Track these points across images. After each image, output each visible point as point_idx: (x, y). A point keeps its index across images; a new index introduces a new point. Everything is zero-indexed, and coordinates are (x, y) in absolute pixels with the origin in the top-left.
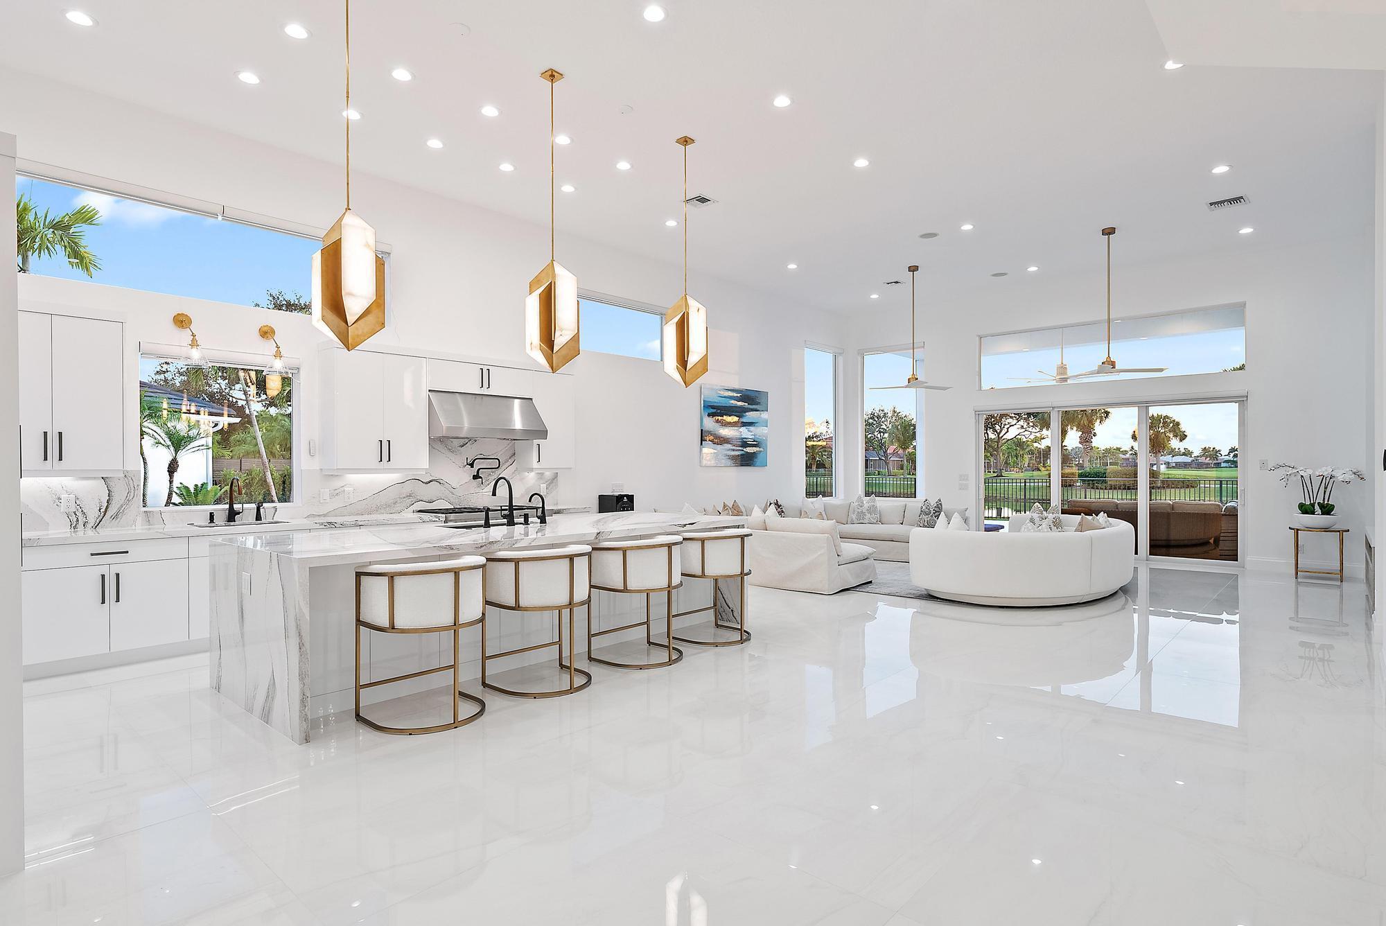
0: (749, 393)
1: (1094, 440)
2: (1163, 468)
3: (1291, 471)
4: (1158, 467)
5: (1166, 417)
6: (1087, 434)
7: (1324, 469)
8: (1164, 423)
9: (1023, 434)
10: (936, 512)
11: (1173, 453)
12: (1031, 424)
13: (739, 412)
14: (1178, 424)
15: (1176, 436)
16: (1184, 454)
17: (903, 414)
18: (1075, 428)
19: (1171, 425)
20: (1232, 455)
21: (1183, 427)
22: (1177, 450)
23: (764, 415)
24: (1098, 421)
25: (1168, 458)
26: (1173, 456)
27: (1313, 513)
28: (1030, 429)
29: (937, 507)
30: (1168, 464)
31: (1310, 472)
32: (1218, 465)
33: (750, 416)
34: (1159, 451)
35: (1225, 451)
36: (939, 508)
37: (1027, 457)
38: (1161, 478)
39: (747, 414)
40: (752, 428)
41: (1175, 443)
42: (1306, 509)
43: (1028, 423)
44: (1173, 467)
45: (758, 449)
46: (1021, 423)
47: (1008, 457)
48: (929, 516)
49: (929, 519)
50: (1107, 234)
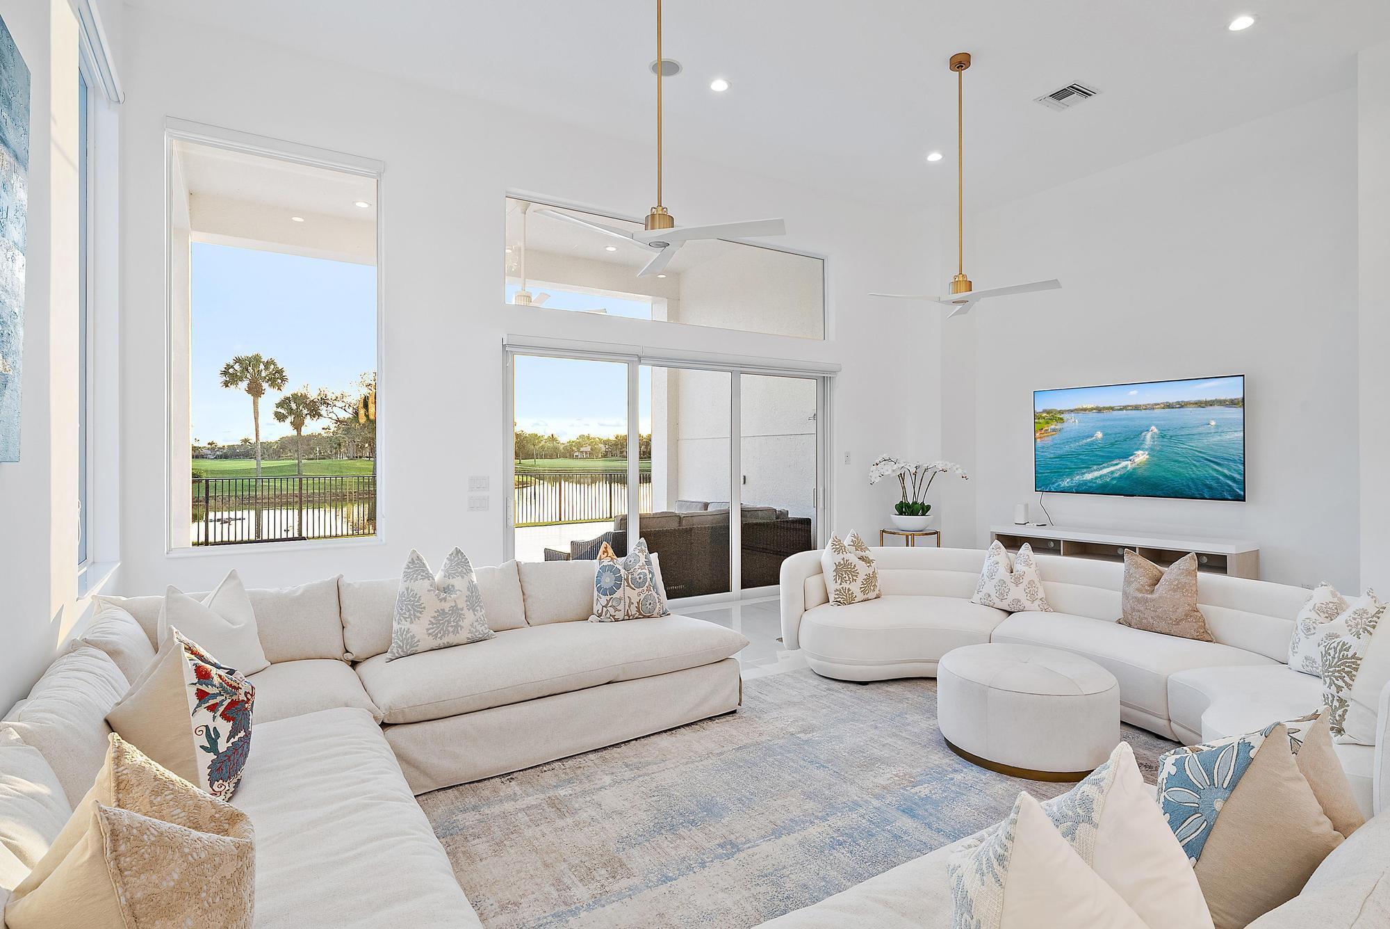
48: (645, 588)
49: (642, 597)
50: (958, 68)
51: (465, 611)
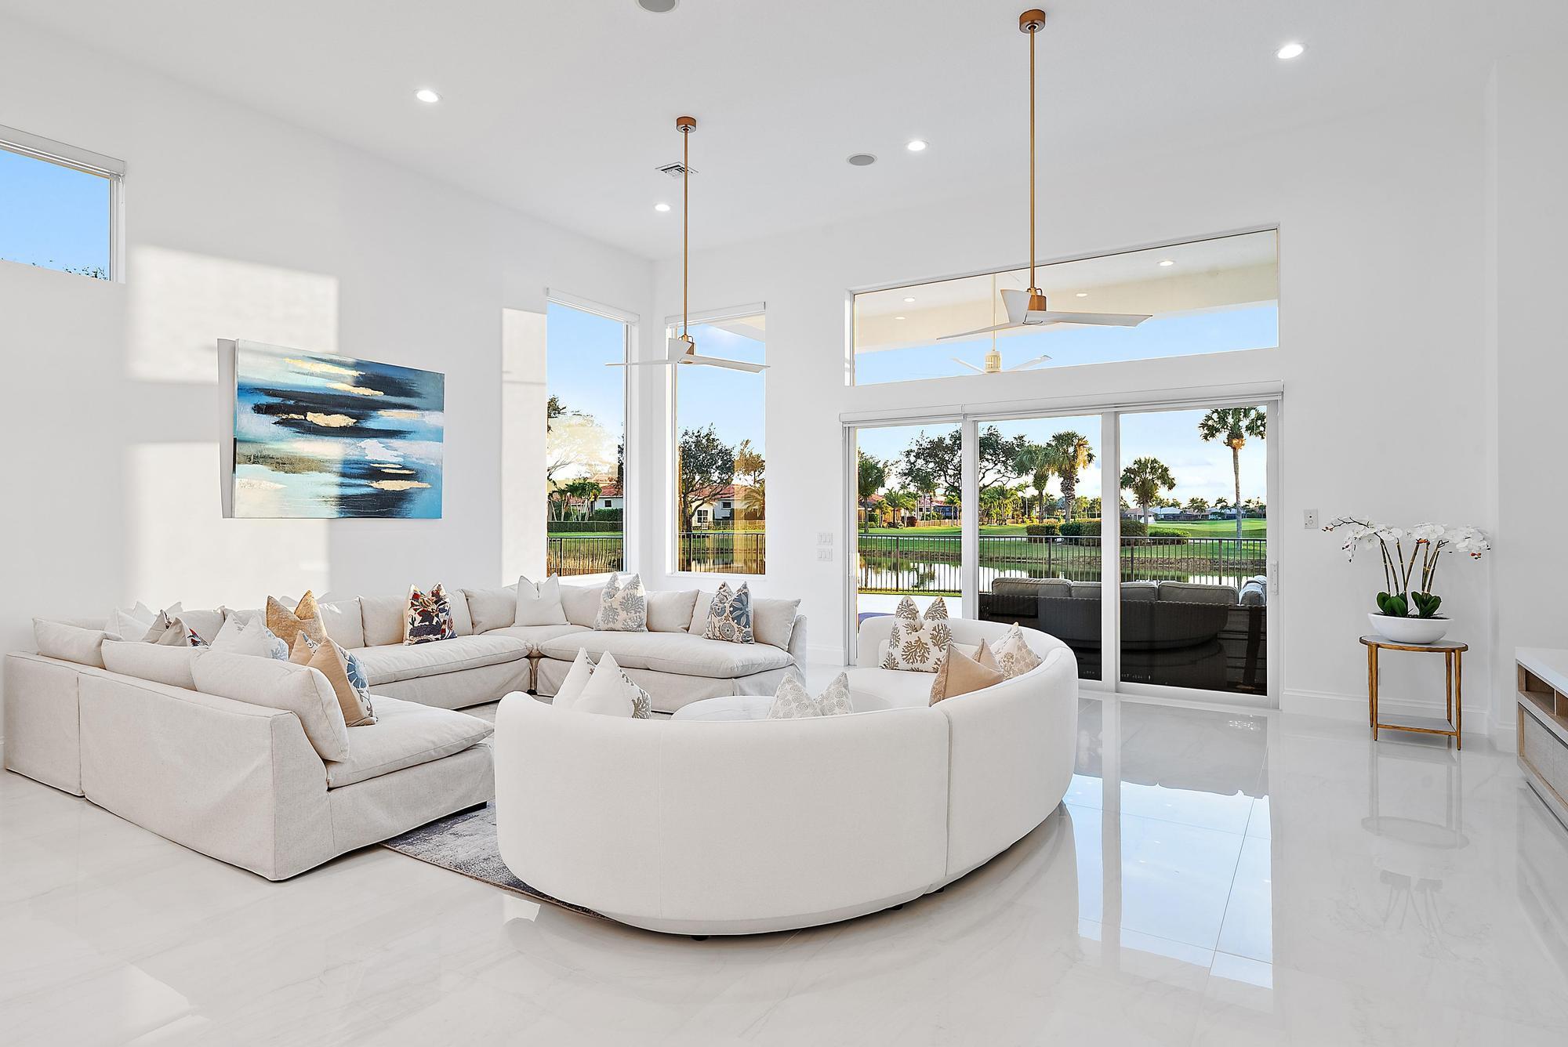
0: (390, 373)
1: (1076, 487)
2: (1151, 520)
3: (1363, 532)
4: (1146, 520)
5: (1155, 461)
6: (1069, 479)
7: (1428, 528)
8: (1152, 468)
9: (1001, 479)
10: (735, 609)
11: (1161, 503)
12: (1010, 468)
13: (359, 408)
14: (1166, 470)
15: (1164, 483)
16: (1173, 505)
17: (868, 455)
18: (1057, 474)
19: (1160, 470)
20: (1219, 506)
21: (1172, 474)
22: (1165, 501)
23: (432, 419)
24: (1082, 465)
25: (1157, 510)
26: (1162, 507)
27: (1404, 613)
28: (1008, 475)
29: (739, 599)
30: (1156, 517)
31: (1398, 533)
32: (1205, 517)
33: (386, 419)
34: (1147, 501)
35: (1212, 503)
36: (741, 601)
37: (1010, 507)
38: (1149, 531)
39: (381, 412)
40: (395, 442)
41: (1162, 492)
42: (1391, 607)
43: (1006, 468)
44: (1162, 519)
45: (414, 484)
46: (999, 466)
47: (991, 506)
48: (723, 617)
49: (721, 624)
50: (1029, 28)
51: (619, 610)
